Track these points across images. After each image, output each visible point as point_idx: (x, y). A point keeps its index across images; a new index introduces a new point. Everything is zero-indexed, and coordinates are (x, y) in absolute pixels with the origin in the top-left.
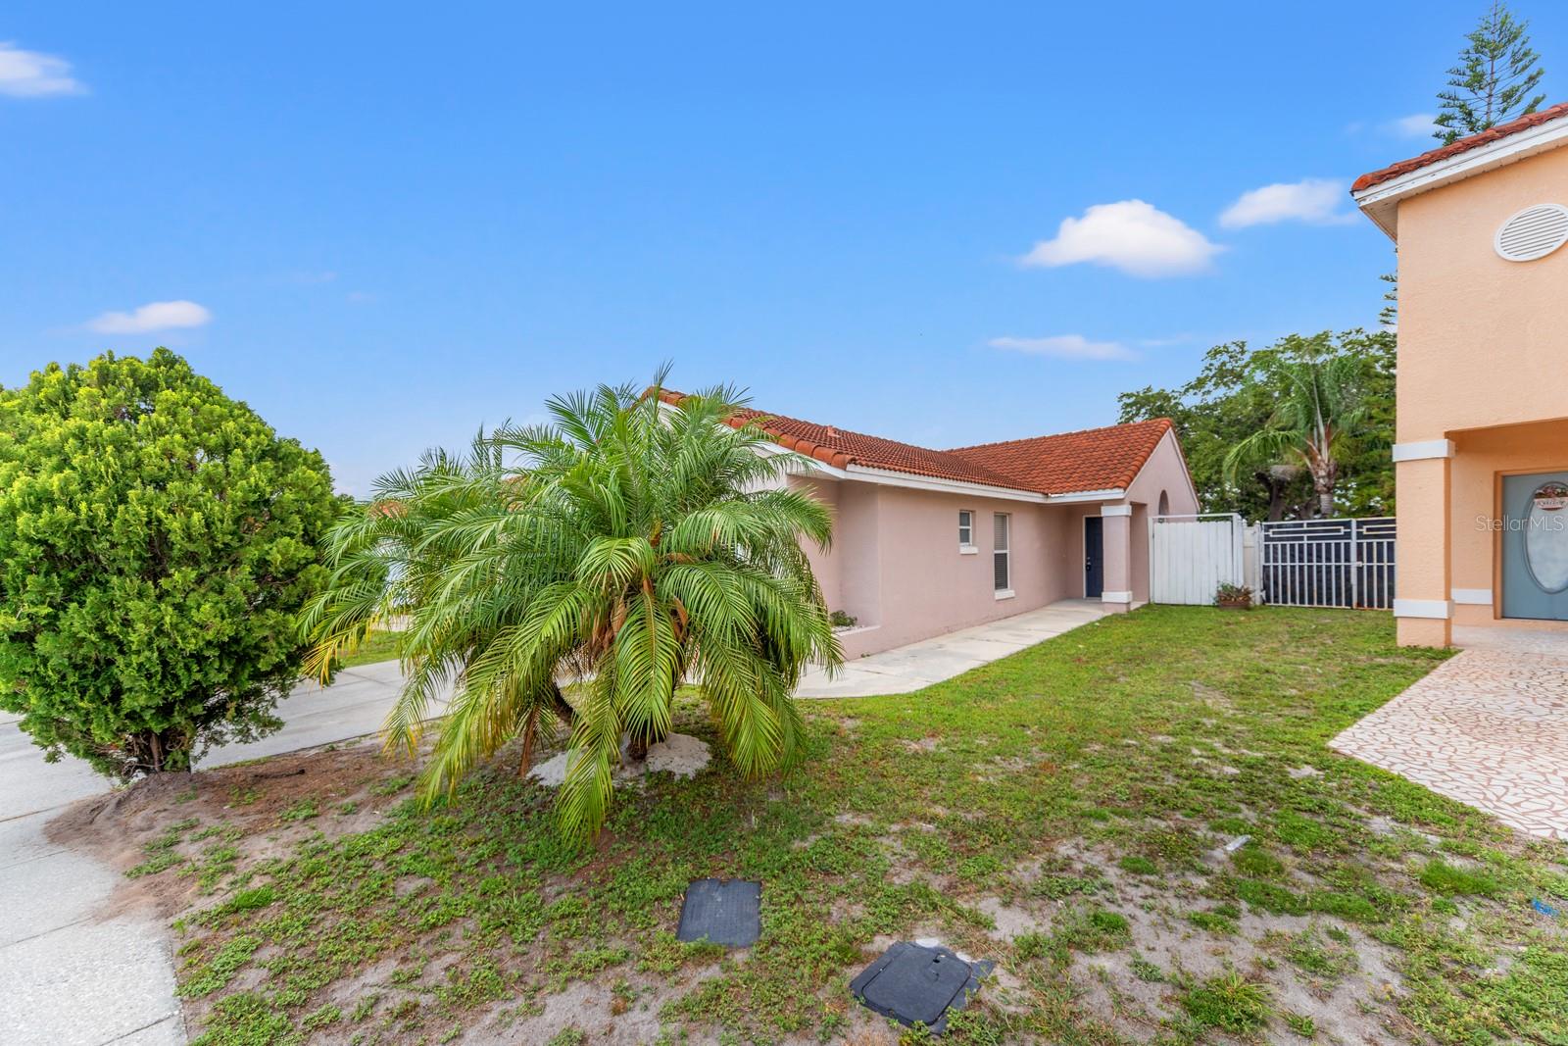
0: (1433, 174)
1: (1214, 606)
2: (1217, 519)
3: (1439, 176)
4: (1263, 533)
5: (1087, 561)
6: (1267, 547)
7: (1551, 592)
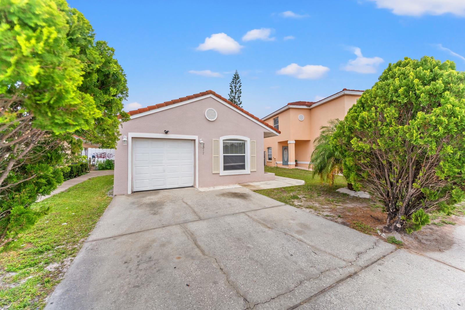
7: (285, 162)
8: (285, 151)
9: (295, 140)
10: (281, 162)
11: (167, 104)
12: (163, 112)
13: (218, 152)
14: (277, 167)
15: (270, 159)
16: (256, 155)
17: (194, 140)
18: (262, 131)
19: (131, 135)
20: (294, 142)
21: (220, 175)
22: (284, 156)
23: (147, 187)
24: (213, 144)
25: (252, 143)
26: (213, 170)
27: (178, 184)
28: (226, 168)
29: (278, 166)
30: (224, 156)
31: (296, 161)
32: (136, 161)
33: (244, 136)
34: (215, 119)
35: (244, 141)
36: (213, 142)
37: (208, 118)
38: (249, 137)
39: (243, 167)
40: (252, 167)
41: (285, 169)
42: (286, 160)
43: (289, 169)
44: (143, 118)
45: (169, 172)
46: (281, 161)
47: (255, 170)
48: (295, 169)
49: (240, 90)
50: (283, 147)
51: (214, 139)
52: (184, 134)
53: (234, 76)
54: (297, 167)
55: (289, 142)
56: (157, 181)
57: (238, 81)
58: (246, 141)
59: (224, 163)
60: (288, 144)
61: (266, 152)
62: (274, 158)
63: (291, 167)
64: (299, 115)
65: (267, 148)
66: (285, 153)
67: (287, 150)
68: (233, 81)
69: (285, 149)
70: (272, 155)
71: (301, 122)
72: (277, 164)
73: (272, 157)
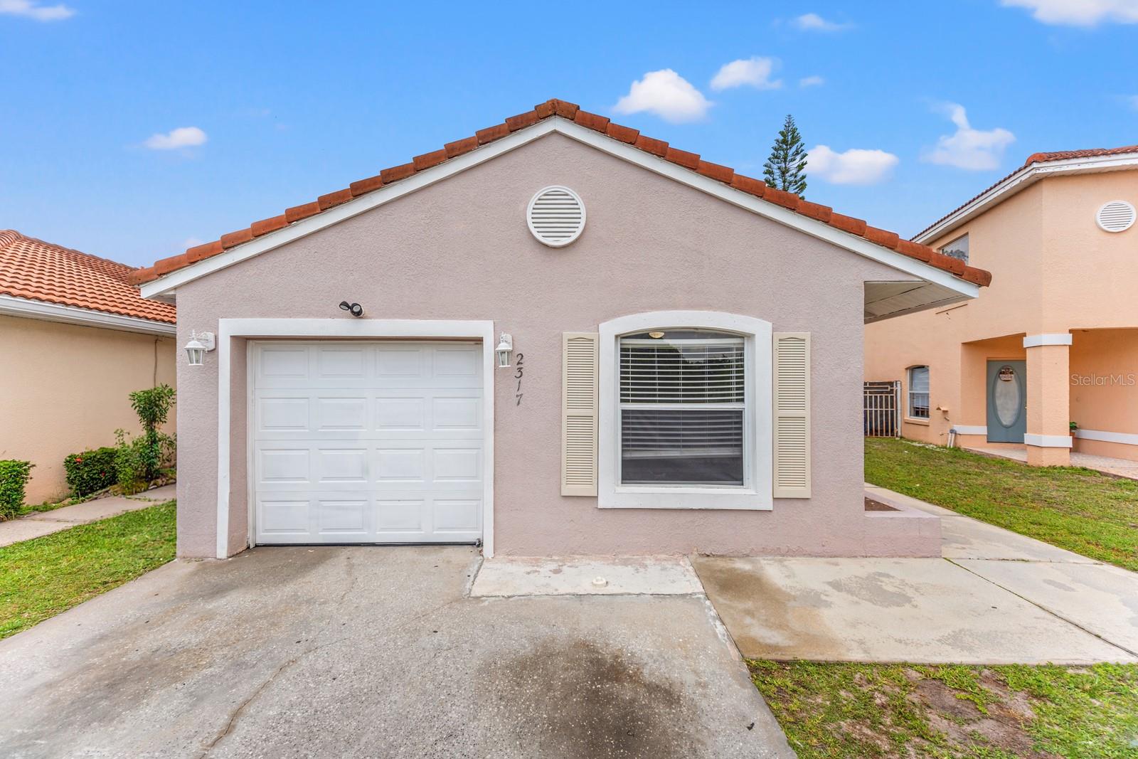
0: (1079, 164)
3: (1082, 167)
7: (1006, 427)
8: (1005, 379)
9: (1071, 331)
10: (983, 430)
11: (359, 190)
12: (348, 225)
13: (590, 396)
14: (957, 449)
15: (920, 412)
16: (806, 413)
17: (479, 341)
18: (854, 278)
19: (229, 327)
20: (1068, 340)
21: (602, 503)
22: (998, 402)
23: (304, 530)
24: (565, 354)
25: (785, 346)
26: (564, 481)
27: (419, 529)
28: (633, 471)
29: (964, 445)
30: (624, 412)
31: (1073, 427)
32: (266, 427)
33: (737, 308)
34: (574, 237)
35: (741, 336)
36: (565, 346)
37: (539, 237)
38: (763, 315)
39: (731, 471)
40: (781, 472)
41: (1003, 464)
42: (1007, 418)
43: (1026, 470)
44: (271, 259)
45: (382, 478)
46: (979, 424)
47: (805, 492)
48: (1073, 470)
49: (803, 177)
50: (989, 362)
51: (568, 334)
52: (432, 314)
53: (781, 138)
54: (1080, 461)
55: (1027, 342)
56: (339, 508)
57: (794, 149)
58: (750, 336)
59: (626, 446)
60: (1027, 350)
61: (899, 385)
62: (942, 409)
63: (1047, 460)
64: (1105, 206)
65: (907, 369)
66: (1006, 388)
67: (1012, 375)
68: (776, 153)
69: (1004, 373)
70: (928, 397)
71: (1114, 237)
72: (955, 436)
73: (930, 403)
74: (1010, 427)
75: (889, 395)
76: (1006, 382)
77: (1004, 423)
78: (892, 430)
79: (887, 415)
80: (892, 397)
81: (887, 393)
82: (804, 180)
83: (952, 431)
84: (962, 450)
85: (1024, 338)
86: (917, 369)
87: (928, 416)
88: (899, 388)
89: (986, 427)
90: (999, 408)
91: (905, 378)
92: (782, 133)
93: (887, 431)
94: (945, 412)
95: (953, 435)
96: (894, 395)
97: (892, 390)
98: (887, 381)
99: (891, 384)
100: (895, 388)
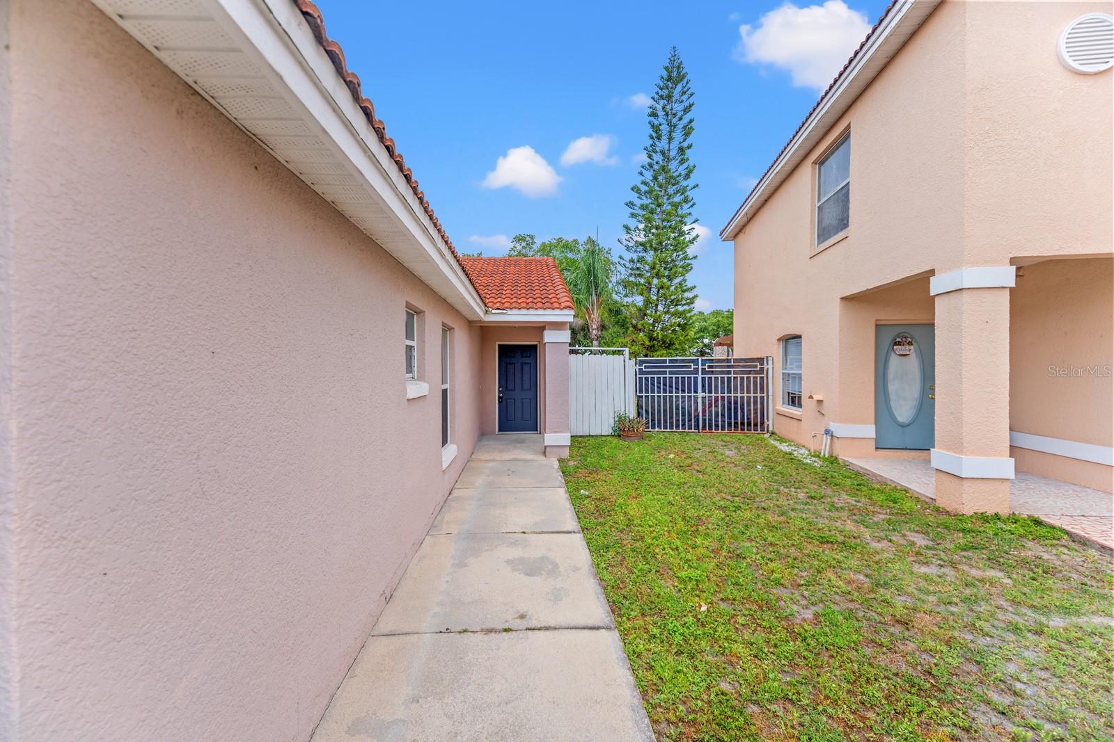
1: (612, 436)
2: (603, 352)
4: (638, 367)
5: (500, 392)
6: (641, 379)
7: (903, 426)
8: (901, 353)
9: (1013, 261)
10: (869, 431)
14: (833, 460)
20: (1008, 277)
22: (893, 387)
29: (844, 455)
42: (902, 414)
46: (863, 422)
50: (878, 326)
53: (666, 74)
55: (936, 286)
57: (679, 87)
60: (937, 300)
61: (770, 362)
62: (816, 397)
63: (970, 502)
64: (1073, 23)
65: (779, 340)
66: (904, 366)
67: (912, 347)
68: (660, 91)
69: (899, 344)
70: (800, 378)
71: (1090, 82)
72: (832, 439)
73: (803, 386)
74: (908, 425)
75: (758, 376)
76: (903, 358)
77: (900, 419)
78: (762, 423)
79: (755, 402)
80: (762, 378)
81: (756, 372)
82: (692, 124)
83: (827, 432)
84: (840, 461)
85: (932, 279)
86: (791, 340)
87: (800, 406)
88: (770, 366)
89: (873, 427)
90: (892, 396)
91: (776, 352)
92: (666, 68)
93: (756, 425)
94: (820, 402)
95: (829, 438)
96: (764, 375)
97: (762, 369)
98: (755, 356)
99: (761, 360)
100: (765, 367)
